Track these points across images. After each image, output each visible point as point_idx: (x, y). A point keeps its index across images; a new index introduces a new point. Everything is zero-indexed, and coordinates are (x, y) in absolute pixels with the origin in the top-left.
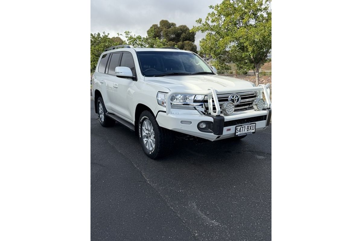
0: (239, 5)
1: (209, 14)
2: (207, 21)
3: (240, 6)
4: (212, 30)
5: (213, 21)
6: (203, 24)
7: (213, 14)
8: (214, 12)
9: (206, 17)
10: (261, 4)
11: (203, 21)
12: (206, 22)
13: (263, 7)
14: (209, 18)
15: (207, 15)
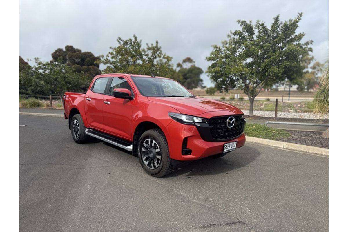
4: (111, 64)
5: (112, 58)
6: (104, 59)
7: (112, 54)
8: (113, 52)
9: (107, 55)
11: (105, 58)
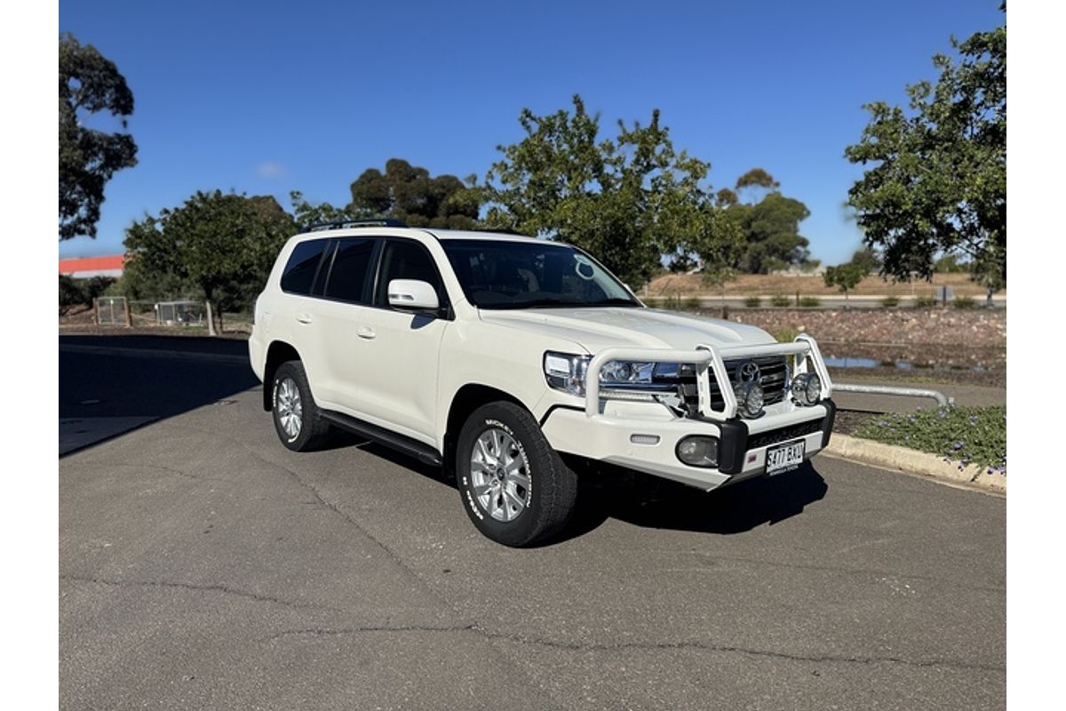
0: (562, 148)
1: (495, 165)
2: (490, 181)
3: (564, 150)
4: (500, 199)
5: (504, 182)
6: (480, 187)
7: (503, 167)
8: (506, 161)
9: (486, 173)
10: (611, 149)
11: (481, 181)
12: (487, 183)
13: (615, 156)
14: (494, 173)
15: (490, 168)
